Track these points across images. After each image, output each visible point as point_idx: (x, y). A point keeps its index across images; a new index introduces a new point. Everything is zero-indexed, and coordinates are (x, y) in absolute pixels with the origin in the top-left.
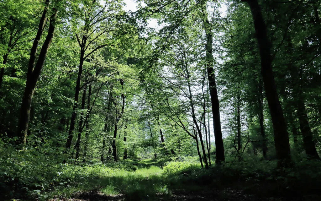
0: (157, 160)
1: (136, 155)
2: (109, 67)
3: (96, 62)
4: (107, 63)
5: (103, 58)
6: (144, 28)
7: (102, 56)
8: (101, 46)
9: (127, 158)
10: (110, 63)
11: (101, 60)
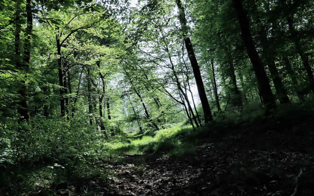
0: (144, 132)
1: (122, 131)
2: (86, 50)
3: (72, 47)
4: (83, 46)
5: (79, 42)
6: (127, 8)
7: (77, 40)
8: (75, 30)
9: (115, 135)
10: (86, 45)
11: (76, 44)
